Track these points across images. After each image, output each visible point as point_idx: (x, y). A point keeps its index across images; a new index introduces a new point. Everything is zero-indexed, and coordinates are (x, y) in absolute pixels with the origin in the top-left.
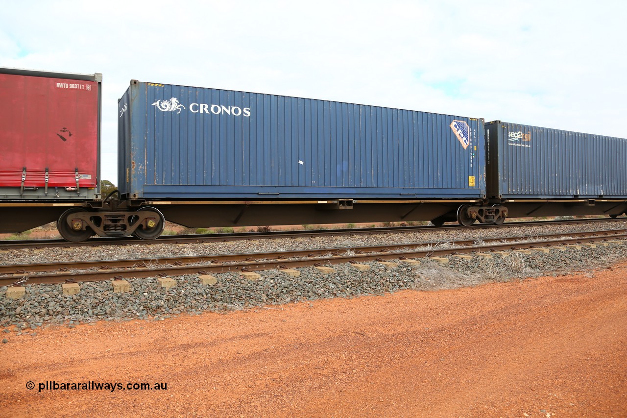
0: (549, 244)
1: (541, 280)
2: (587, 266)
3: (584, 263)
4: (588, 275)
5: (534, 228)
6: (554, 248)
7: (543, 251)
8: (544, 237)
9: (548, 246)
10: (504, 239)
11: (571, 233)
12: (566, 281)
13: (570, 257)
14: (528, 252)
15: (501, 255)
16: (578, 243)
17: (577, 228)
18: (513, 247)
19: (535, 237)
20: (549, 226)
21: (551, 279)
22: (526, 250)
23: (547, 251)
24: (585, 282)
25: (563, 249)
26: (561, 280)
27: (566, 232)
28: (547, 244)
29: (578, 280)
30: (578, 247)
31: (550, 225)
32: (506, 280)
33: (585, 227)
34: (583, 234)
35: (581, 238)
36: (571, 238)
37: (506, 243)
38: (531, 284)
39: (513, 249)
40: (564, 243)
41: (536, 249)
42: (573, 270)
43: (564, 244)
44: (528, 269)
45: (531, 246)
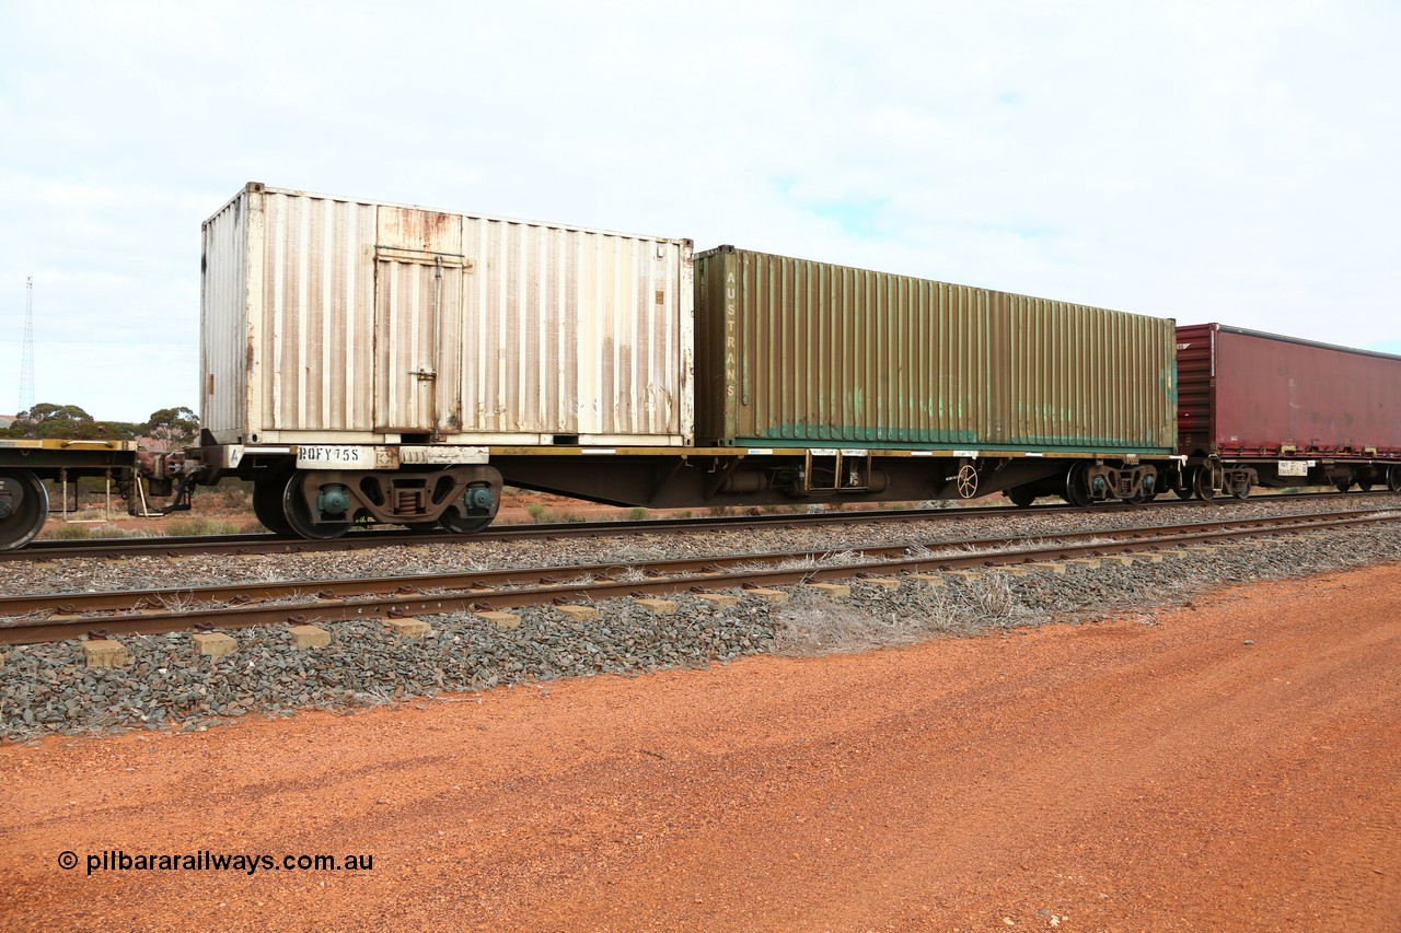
0: (1065, 554)
1: (1046, 631)
2: (1144, 600)
3: (1136, 594)
4: (1144, 620)
5: (1036, 519)
6: (1076, 563)
7: (1052, 568)
8: (1055, 538)
9: (1063, 557)
10: (971, 543)
11: (1111, 529)
12: (1099, 633)
13: (1110, 582)
14: (1021, 571)
15: (963, 578)
16: (1126, 551)
17: (1124, 519)
18: (988, 561)
19: (1035, 540)
20: (1067, 515)
21: (1069, 630)
22: (1018, 568)
23: (1059, 568)
24: (1138, 635)
25: (1094, 564)
26: (1090, 632)
27: (1102, 528)
28: (1062, 555)
29: (1124, 632)
30: (1126, 560)
31: (1070, 513)
32: (973, 633)
33: (1142, 517)
34: (1135, 533)
35: (1134, 540)
36: (1112, 541)
37: (975, 552)
38: (1027, 640)
39: (989, 565)
40: (1096, 551)
41: (1039, 565)
42: (1114, 610)
43: (1097, 554)
44: (1021, 609)
45: (1027, 557)
